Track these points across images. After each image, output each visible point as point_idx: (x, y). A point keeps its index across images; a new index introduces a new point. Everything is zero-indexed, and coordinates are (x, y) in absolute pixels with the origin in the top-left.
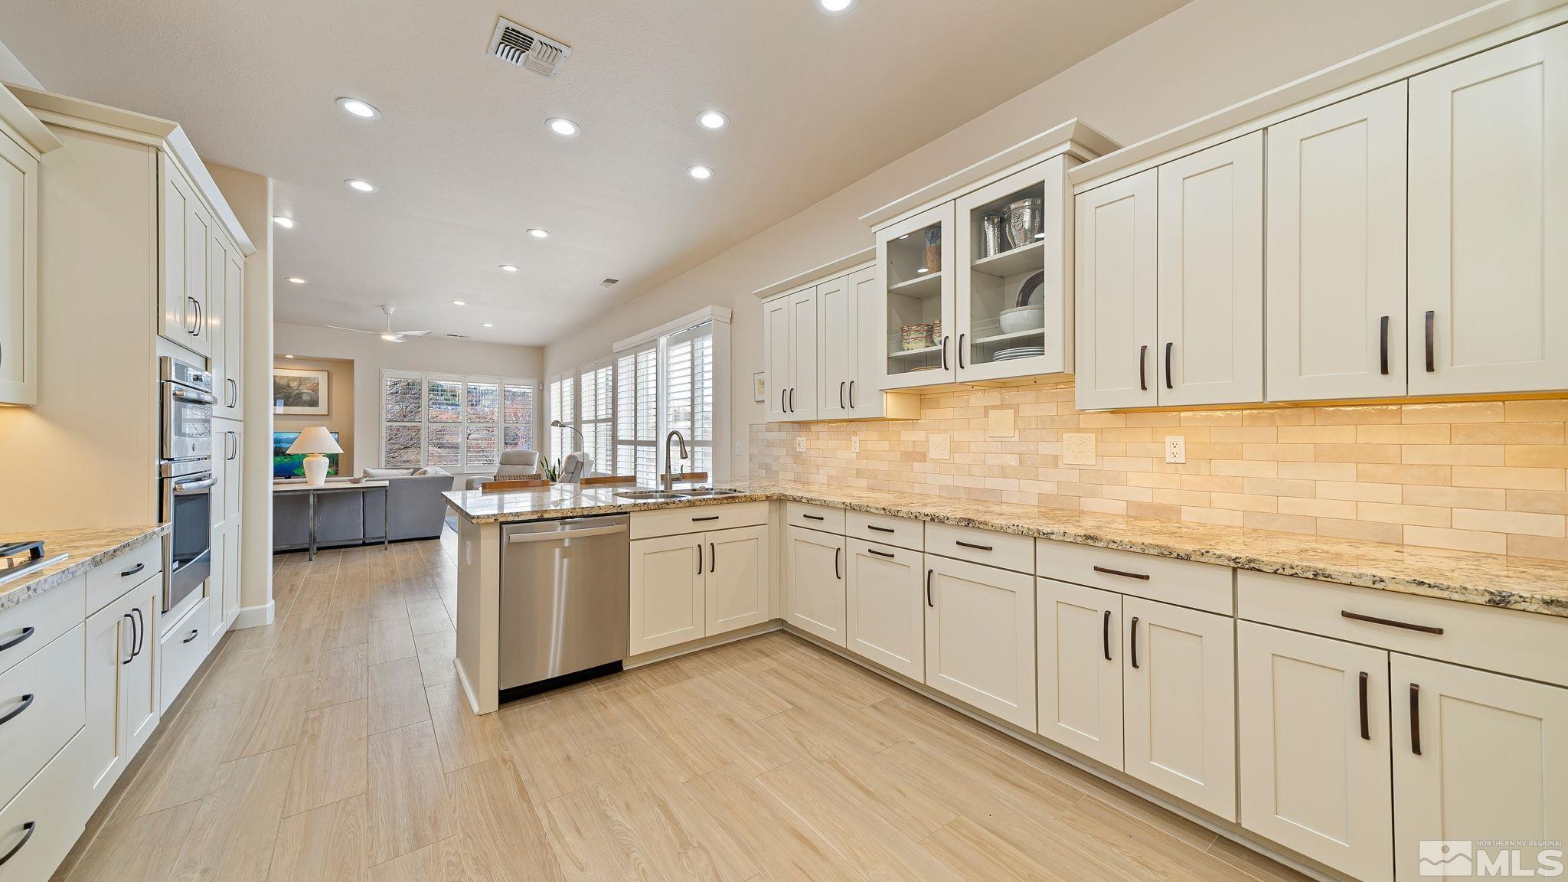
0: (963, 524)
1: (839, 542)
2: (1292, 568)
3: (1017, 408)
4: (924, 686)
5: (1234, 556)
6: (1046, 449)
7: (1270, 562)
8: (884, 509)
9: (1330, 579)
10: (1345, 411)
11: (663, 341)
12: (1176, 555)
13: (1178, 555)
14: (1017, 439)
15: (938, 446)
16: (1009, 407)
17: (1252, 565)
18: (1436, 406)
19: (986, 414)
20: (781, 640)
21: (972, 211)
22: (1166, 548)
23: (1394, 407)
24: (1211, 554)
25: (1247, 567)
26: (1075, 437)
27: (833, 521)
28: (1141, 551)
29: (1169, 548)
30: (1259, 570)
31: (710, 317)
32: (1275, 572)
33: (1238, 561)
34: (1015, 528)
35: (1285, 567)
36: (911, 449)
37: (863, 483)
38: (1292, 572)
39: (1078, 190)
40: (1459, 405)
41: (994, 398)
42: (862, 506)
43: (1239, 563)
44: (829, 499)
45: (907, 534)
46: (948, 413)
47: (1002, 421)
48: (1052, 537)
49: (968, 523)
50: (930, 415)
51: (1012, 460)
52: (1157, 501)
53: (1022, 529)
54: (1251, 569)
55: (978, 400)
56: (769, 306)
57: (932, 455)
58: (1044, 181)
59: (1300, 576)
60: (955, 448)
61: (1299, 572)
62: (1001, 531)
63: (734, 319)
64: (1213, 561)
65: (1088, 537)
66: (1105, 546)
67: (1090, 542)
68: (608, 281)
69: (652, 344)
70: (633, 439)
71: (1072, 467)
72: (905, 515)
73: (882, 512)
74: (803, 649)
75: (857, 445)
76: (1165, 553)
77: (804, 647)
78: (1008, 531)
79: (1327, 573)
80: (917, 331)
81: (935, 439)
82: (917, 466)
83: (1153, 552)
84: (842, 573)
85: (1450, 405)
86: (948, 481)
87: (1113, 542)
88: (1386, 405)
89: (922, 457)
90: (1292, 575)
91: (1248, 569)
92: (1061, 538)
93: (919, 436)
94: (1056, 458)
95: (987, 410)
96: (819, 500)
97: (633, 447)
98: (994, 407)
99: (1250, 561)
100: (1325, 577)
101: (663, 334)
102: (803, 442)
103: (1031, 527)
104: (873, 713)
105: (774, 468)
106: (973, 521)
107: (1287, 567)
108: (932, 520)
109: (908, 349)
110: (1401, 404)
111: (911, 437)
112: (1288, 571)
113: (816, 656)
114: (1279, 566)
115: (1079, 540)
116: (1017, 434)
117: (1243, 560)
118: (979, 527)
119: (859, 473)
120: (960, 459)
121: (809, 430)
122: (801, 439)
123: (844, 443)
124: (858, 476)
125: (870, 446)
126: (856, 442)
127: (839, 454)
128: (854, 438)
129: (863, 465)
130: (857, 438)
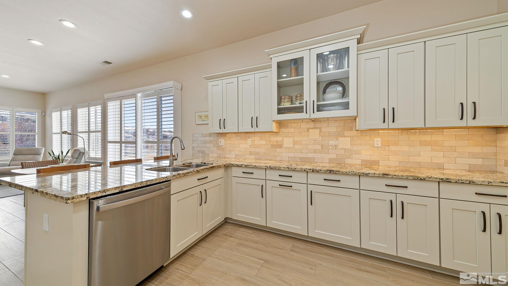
0: (328, 172)
1: (263, 182)
2: (462, 180)
3: (320, 128)
4: (308, 236)
5: (441, 178)
6: (332, 142)
7: (454, 179)
8: (288, 168)
9: (474, 183)
10: (428, 131)
11: (139, 95)
12: (420, 179)
13: (421, 179)
14: (320, 139)
15: (288, 142)
16: (318, 128)
17: (448, 180)
18: (452, 130)
19: (308, 131)
20: (230, 227)
21: (317, 54)
22: (416, 176)
23: (441, 130)
24: (433, 178)
25: (446, 181)
26: (343, 139)
27: (258, 174)
28: (406, 178)
29: (417, 176)
30: (450, 182)
31: (172, 86)
32: (456, 182)
33: (443, 179)
34: (353, 172)
35: (459, 180)
36: (275, 144)
37: (253, 157)
38: (462, 182)
39: (359, 52)
40: (457, 129)
41: (311, 125)
42: (276, 167)
43: (443, 180)
44: (257, 165)
45: (298, 177)
46: (292, 130)
47: (314, 134)
48: (369, 175)
49: (331, 172)
50: (284, 130)
51: (319, 147)
52: (371, 159)
53: (356, 173)
54: (448, 182)
55: (304, 126)
56: (211, 84)
57: (285, 146)
58: (349, 47)
59: (465, 183)
60: (295, 143)
61: (464, 181)
62: (346, 174)
63: (182, 88)
64: (434, 180)
65: (384, 174)
66: (392, 177)
67: (385, 176)
68: (107, 62)
69: (134, 96)
70: (119, 140)
71: (342, 149)
72: (299, 170)
73: (288, 169)
74: (242, 229)
75: (250, 142)
76: (416, 178)
77: (242, 228)
78: (349, 174)
79: (473, 181)
80: (288, 98)
81: (285, 139)
82: (278, 150)
83: (411, 178)
84: (264, 196)
85: (455, 130)
86: (292, 155)
87: (395, 175)
88: (439, 129)
89: (280, 146)
90: (462, 183)
91: (446, 182)
92: (373, 175)
93: (279, 139)
94: (336, 146)
95: (308, 129)
96: (252, 166)
97: (119, 144)
98: (312, 128)
99: (447, 179)
100: (473, 183)
101: (139, 92)
102: (222, 141)
103: (359, 172)
104: (292, 253)
105: (207, 152)
106: (333, 171)
107: (460, 180)
108: (313, 171)
109: (284, 105)
110: (443, 129)
111: (274, 139)
112: (460, 182)
113: (251, 231)
114: (457, 180)
115: (381, 175)
116: (321, 138)
117: (445, 179)
118: (336, 173)
119: (251, 153)
120: (297, 147)
121: (226, 136)
122: (221, 140)
123: (243, 142)
124: (250, 154)
125: (256, 143)
126: (249, 141)
127: (241, 146)
128: (248, 139)
129: (253, 150)
130: (250, 139)
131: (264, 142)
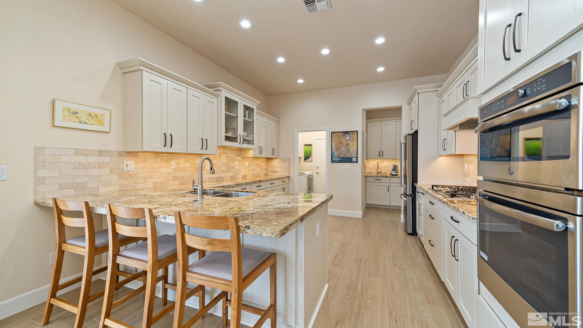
3: (227, 154)
26: (236, 162)
36: (199, 166)
57: (206, 168)
86: (211, 176)
94: (233, 167)
95: (221, 154)
102: (131, 164)
111: (198, 162)
116: (227, 161)
121: (137, 156)
122: (129, 162)
123: (165, 164)
124: (174, 180)
125: (181, 165)
126: (173, 163)
127: (162, 170)
128: (172, 162)
129: (177, 174)
130: (174, 162)
131: (188, 165)
